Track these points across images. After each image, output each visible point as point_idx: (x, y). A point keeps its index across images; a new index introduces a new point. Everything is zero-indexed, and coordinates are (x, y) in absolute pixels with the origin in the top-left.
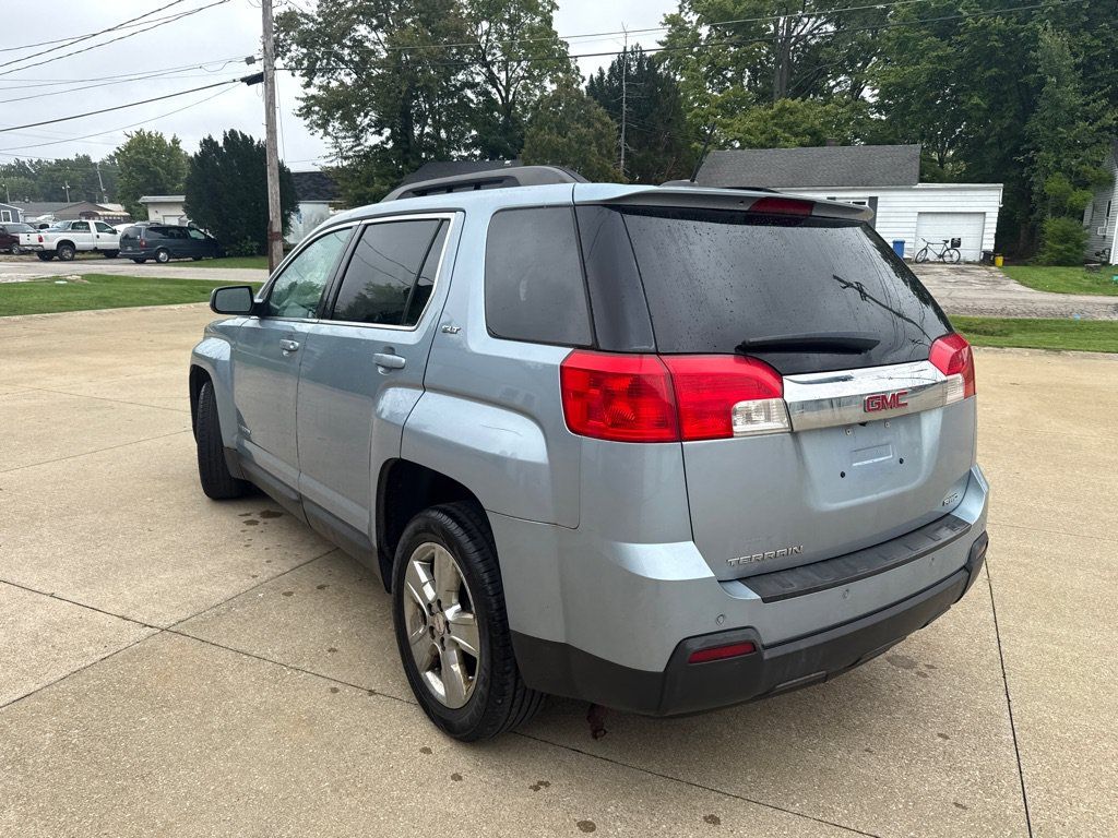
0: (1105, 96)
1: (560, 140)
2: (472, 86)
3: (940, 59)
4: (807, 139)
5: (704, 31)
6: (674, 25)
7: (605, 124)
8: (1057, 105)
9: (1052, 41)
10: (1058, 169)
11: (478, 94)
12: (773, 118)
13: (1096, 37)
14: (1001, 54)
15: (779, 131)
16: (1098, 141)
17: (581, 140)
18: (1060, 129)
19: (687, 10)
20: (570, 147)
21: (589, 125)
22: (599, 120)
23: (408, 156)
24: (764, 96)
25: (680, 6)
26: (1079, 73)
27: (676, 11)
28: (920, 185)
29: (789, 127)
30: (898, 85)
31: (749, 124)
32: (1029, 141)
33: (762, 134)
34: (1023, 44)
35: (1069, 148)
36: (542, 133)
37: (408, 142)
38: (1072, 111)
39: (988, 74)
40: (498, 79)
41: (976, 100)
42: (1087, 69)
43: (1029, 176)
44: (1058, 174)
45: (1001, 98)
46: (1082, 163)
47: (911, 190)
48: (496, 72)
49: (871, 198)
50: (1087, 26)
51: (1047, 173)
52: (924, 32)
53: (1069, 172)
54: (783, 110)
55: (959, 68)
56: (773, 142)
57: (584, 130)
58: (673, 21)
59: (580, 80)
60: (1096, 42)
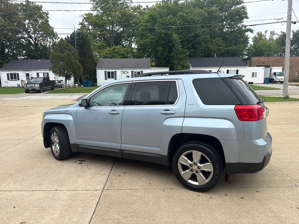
0: (186, 49)
1: (62, 55)
2: (24, 38)
3: (152, 38)
4: (122, 56)
5: (90, 27)
6: (82, 25)
7: (74, 51)
8: (177, 50)
9: (175, 36)
10: (179, 64)
11: (26, 41)
12: (112, 51)
13: (182, 36)
14: (164, 38)
15: (115, 54)
16: (186, 58)
17: (68, 55)
18: (178, 55)
19: (84, 21)
20: (66, 57)
21: (70, 51)
22: (73, 50)
23: (4, 58)
24: (109, 45)
25: (83, 20)
26: (181, 43)
27: (82, 22)
28: (152, 68)
29: (117, 53)
30: (143, 44)
31: (106, 52)
32: (172, 58)
33: (110, 55)
34: (169, 36)
35: (180, 60)
36: (56, 53)
37: (3, 54)
38: (180, 52)
39: (162, 43)
40: (32, 36)
41: (160, 48)
42: (182, 42)
43: (173, 66)
44: (179, 65)
45: (165, 48)
46: (183, 63)
47: (150, 69)
48: (31, 34)
49: (141, 71)
50: (181, 33)
51: (177, 65)
52: (147, 32)
53: (181, 65)
54: (115, 49)
55: (156, 41)
56: (113, 57)
57: (69, 53)
58: (81, 24)
59: (58, 38)
60: (183, 37)
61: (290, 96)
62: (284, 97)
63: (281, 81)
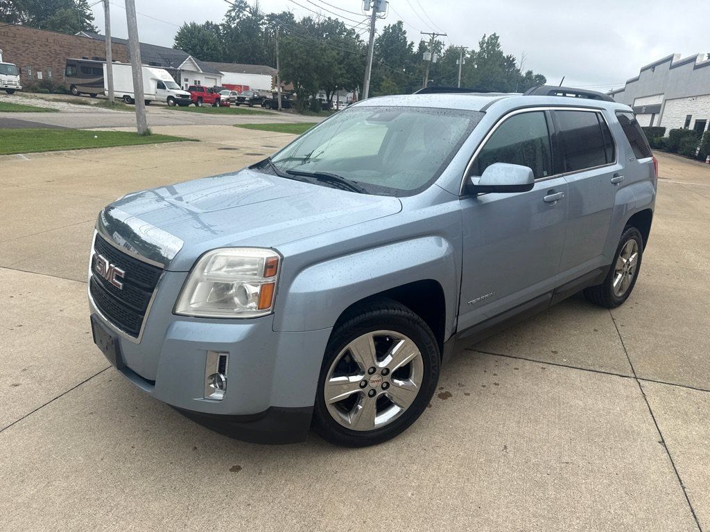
61: (155, 130)
62: (142, 132)
63: (9, 87)
